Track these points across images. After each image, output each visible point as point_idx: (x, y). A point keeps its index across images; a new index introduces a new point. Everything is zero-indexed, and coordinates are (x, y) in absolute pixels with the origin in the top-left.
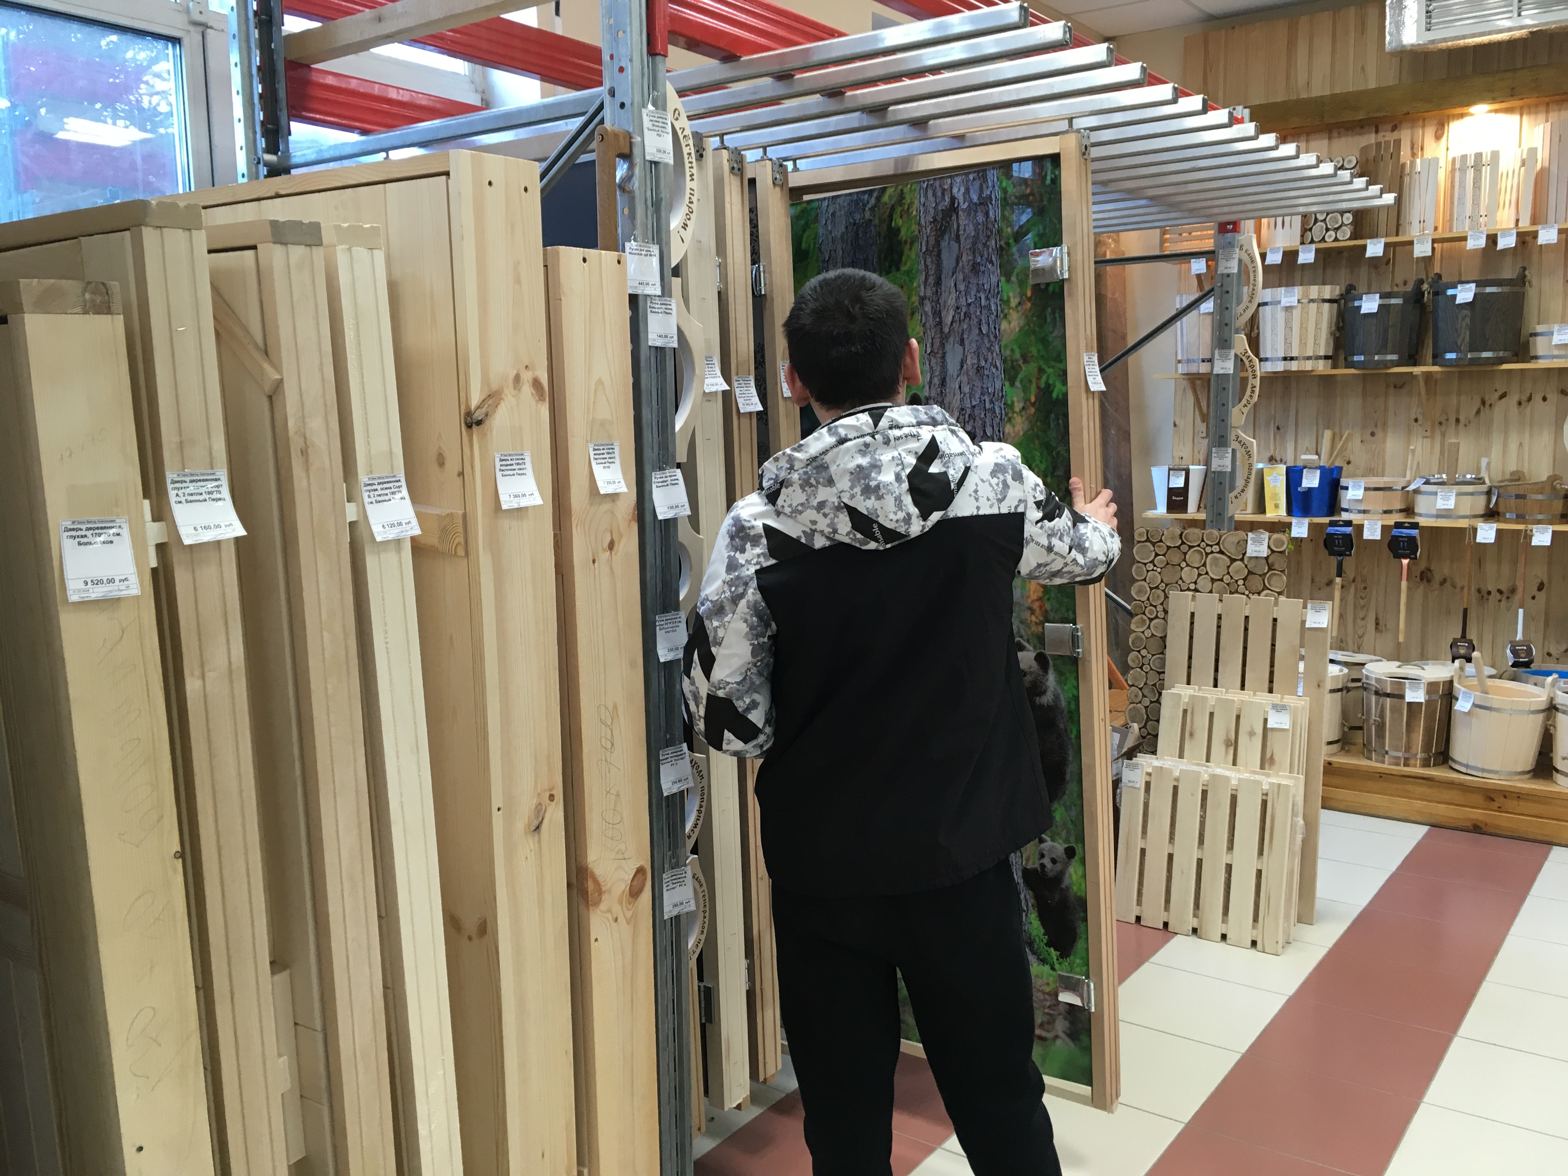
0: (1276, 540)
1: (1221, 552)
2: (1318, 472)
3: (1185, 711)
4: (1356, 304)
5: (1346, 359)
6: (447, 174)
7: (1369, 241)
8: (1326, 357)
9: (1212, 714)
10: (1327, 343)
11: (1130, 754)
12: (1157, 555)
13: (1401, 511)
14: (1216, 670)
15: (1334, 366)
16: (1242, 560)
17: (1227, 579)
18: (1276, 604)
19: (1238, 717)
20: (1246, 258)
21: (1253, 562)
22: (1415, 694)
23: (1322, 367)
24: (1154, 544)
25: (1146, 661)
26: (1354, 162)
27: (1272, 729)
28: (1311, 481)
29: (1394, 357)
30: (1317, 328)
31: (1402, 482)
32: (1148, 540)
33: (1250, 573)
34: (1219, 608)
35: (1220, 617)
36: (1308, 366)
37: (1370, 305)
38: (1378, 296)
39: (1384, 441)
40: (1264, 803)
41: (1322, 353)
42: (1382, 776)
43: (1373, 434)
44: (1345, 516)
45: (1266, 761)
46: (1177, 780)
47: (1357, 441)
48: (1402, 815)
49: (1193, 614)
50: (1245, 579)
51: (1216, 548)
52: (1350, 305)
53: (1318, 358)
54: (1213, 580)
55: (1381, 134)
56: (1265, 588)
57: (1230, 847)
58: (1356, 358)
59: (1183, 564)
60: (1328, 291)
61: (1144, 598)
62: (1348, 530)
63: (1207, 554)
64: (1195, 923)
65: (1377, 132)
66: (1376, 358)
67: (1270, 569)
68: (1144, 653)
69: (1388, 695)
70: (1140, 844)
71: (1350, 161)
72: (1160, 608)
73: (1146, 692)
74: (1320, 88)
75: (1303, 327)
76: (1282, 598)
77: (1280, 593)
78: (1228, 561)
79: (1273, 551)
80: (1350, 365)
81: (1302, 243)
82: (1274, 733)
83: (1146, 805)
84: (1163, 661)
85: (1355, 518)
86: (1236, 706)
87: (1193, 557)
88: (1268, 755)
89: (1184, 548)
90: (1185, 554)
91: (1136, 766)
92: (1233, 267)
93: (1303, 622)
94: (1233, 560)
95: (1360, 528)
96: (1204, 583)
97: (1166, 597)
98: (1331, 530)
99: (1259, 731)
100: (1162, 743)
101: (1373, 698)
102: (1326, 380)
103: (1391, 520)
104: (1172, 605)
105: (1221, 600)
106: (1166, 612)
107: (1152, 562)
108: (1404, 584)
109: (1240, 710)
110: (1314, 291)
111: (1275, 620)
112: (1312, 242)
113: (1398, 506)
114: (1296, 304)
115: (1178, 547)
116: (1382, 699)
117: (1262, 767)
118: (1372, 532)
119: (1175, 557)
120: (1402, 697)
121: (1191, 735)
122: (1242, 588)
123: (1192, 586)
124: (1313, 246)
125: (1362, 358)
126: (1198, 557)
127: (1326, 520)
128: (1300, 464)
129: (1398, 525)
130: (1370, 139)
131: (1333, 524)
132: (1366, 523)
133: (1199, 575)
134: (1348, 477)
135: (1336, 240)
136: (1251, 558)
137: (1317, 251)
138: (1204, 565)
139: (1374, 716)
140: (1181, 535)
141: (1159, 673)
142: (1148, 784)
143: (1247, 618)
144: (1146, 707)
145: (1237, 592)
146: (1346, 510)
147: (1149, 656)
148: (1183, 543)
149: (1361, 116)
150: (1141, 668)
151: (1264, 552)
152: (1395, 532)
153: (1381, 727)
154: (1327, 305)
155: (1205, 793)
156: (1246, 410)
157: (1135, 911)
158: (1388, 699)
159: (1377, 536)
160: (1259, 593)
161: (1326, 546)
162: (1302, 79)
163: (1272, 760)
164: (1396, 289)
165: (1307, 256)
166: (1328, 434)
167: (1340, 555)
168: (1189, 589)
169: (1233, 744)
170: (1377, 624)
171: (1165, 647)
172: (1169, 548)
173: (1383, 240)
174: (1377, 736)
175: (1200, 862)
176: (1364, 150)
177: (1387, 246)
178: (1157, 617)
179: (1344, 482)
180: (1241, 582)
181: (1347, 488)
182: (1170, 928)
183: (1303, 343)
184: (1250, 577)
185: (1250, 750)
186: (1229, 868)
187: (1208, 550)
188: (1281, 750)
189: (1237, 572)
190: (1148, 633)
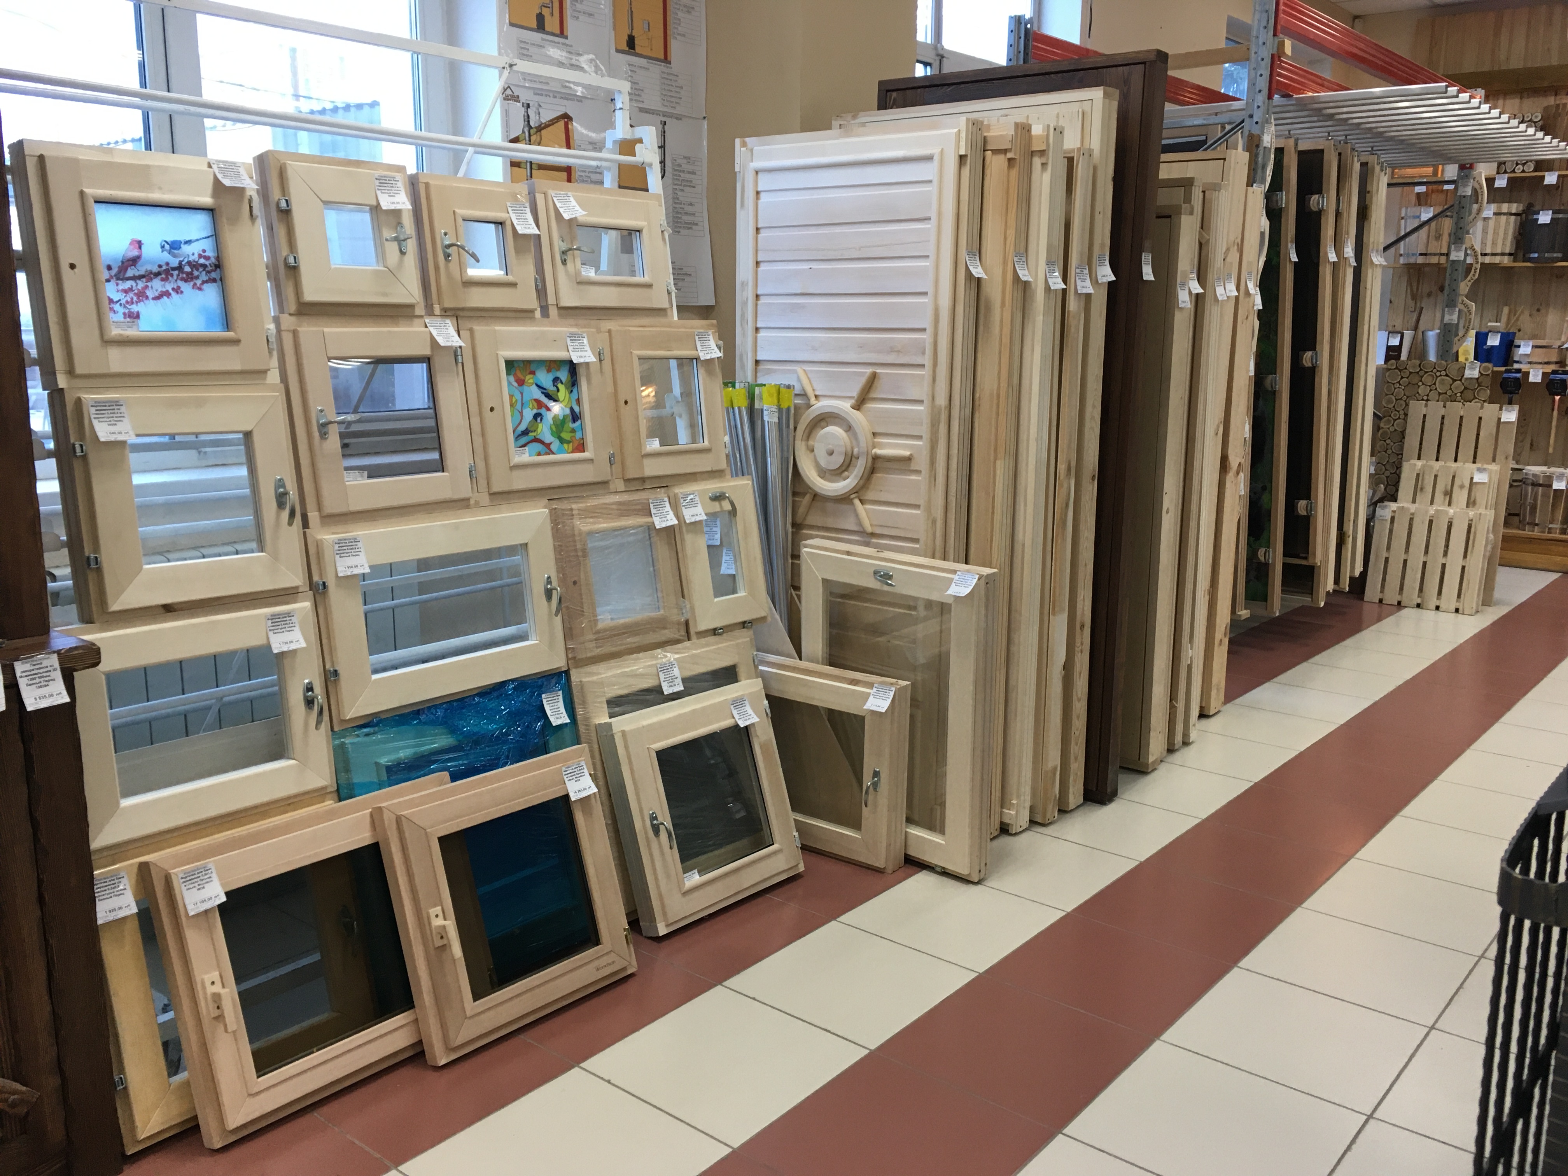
0: (1485, 367)
1: (1447, 375)
2: (1499, 335)
3: (1418, 475)
4: (1535, 217)
5: (1524, 255)
6: (1224, 159)
7: (1546, 173)
8: (1510, 254)
9: (1436, 476)
10: (1512, 245)
11: (1381, 500)
12: (1402, 378)
13: (1556, 363)
14: (1438, 452)
15: (1514, 261)
16: (1461, 380)
17: (1449, 392)
18: (1482, 407)
19: (1454, 477)
20: (1477, 186)
21: (1468, 381)
22: (1560, 484)
23: (1506, 261)
24: (1400, 371)
25: (1389, 447)
26: (1539, 118)
27: (1477, 483)
28: (1494, 341)
29: (1560, 255)
30: (1505, 234)
31: (1558, 343)
32: (1397, 368)
33: (1466, 388)
34: (1442, 412)
35: (1443, 418)
36: (1497, 260)
37: (1545, 218)
38: (1551, 212)
39: (1547, 313)
40: (1470, 526)
41: (1507, 251)
42: (1531, 540)
43: (1538, 310)
44: (1516, 366)
45: (1471, 503)
46: (1413, 514)
47: (1527, 313)
48: (1545, 566)
49: (1425, 416)
50: (1461, 393)
51: (1444, 373)
52: (1530, 217)
53: (1503, 254)
54: (1440, 394)
55: (1558, 97)
56: (1475, 398)
57: (1445, 554)
58: (1532, 255)
59: (1420, 384)
60: (1514, 208)
61: (1391, 406)
62: (1519, 375)
63: (1437, 377)
64: (1419, 601)
65: (1556, 95)
66: (1546, 255)
67: (1479, 386)
68: (1388, 441)
69: (1540, 485)
70: (1385, 555)
71: (1536, 117)
72: (1402, 412)
73: (1388, 467)
74: (1516, 63)
75: (1496, 233)
76: (1486, 404)
77: (1484, 401)
78: (1451, 382)
79: (1482, 374)
80: (1530, 260)
81: (1498, 173)
82: (1479, 486)
83: (1391, 531)
84: (1402, 448)
85: (1524, 367)
86: (1452, 471)
87: (1427, 379)
88: (1472, 499)
89: (1421, 373)
90: (1422, 377)
91: (1386, 507)
92: (1468, 191)
93: (1500, 419)
94: (1454, 381)
95: (1527, 374)
96: (1434, 395)
97: (1407, 405)
98: (1505, 375)
99: (1467, 484)
100: (1401, 494)
101: (1530, 488)
102: (1507, 271)
103: (1549, 369)
104: (1411, 412)
105: (1445, 407)
106: (1406, 415)
107: (1399, 382)
108: (1555, 413)
109: (1455, 473)
110: (1505, 207)
111: (1480, 418)
112: (1505, 172)
113: (1554, 359)
114: (1491, 216)
115: (1418, 373)
116: (1536, 488)
117: (1467, 506)
118: (1536, 376)
119: (1415, 379)
120: (1551, 486)
121: (1422, 489)
122: (1459, 398)
123: (1425, 398)
124: (1506, 176)
125: (1536, 255)
126: (1430, 378)
127: (1503, 369)
128: (1484, 330)
129: (1554, 372)
130: (1551, 101)
131: (1507, 371)
132: (1531, 370)
133: (1431, 390)
134: (1519, 339)
135: (1523, 171)
136: (1467, 379)
137: (1509, 179)
138: (1435, 384)
139: (1529, 500)
140: (1420, 365)
141: (1398, 455)
142: (1393, 518)
143: (1462, 417)
144: (1387, 477)
145: (1455, 401)
146: (1517, 362)
147: (1392, 444)
148: (1421, 370)
149: (1546, 84)
150: (1386, 452)
151: (1476, 374)
152: (1552, 377)
153: (1534, 508)
154: (1513, 217)
155: (1431, 522)
156: (1469, 284)
157: (1380, 596)
158: (1541, 488)
159: (1539, 379)
160: (1470, 402)
161: (1501, 386)
162: (1503, 57)
163: (1474, 503)
164: (1562, 208)
165: (1501, 182)
166: (1506, 310)
167: (1511, 393)
168: (1423, 400)
169: (1449, 494)
170: (1532, 445)
171: (1404, 438)
172: (1411, 373)
173: (1557, 174)
174: (1531, 513)
175: (1425, 563)
176: (1546, 109)
177: (1559, 176)
178: (1399, 418)
179: (1517, 342)
180: (1459, 395)
181: (1519, 346)
182: (1403, 604)
183: (1494, 243)
184: (1465, 391)
185: (1461, 497)
186: (1444, 566)
187: (1438, 374)
188: (1481, 496)
189: (1456, 388)
190: (1392, 429)
